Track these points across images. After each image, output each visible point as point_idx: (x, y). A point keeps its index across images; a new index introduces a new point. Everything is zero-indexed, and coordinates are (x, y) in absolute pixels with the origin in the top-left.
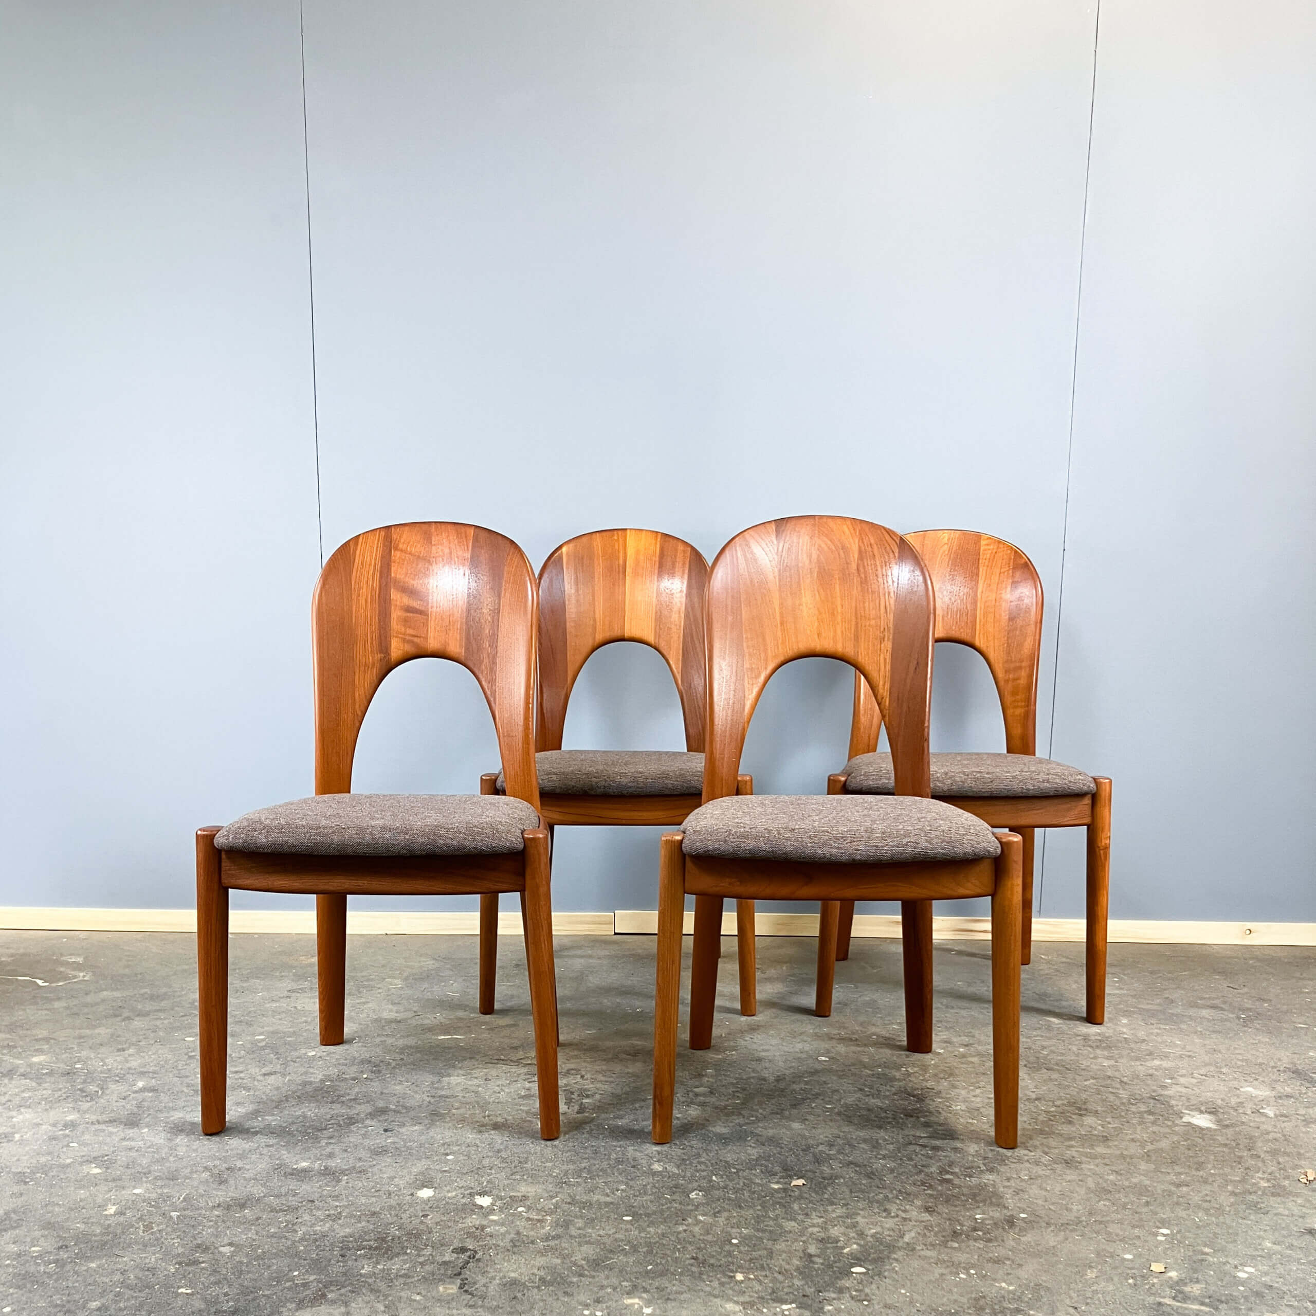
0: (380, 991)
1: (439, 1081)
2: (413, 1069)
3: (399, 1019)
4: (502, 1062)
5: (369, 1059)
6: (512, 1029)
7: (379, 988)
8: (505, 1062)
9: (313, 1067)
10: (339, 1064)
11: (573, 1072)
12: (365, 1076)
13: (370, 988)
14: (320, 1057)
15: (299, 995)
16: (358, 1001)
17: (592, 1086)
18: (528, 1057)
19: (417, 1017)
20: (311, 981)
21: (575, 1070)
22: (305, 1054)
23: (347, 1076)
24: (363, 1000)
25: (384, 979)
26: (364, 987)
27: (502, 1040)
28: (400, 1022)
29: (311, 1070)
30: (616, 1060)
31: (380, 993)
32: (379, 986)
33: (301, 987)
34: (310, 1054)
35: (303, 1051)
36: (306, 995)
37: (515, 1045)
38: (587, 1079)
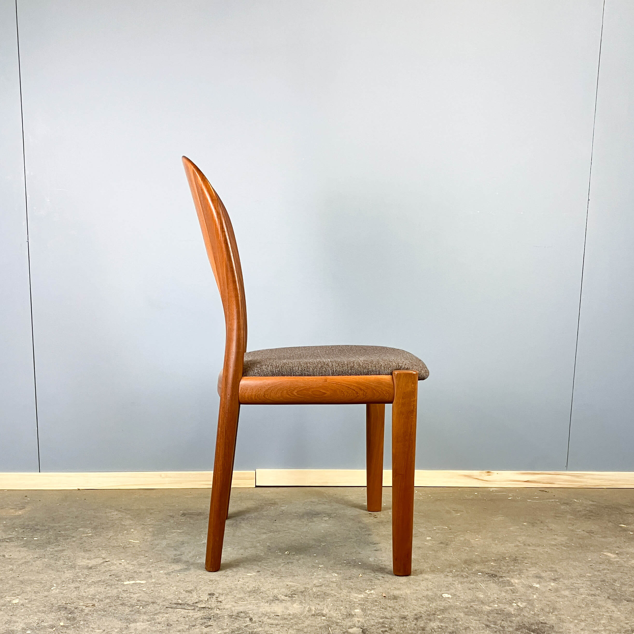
0: (74, 539)
1: (127, 628)
2: (103, 616)
3: (90, 566)
4: (180, 606)
5: (65, 606)
6: (185, 573)
7: (73, 537)
8: (183, 607)
9: (16, 615)
10: (39, 611)
11: (242, 615)
12: (62, 624)
13: (66, 537)
14: (22, 605)
15: (7, 544)
16: (56, 549)
17: (260, 629)
18: (201, 601)
19: (105, 564)
20: (18, 532)
21: (244, 612)
22: (10, 602)
23: (46, 624)
24: (60, 548)
25: (78, 528)
26: (61, 535)
27: (178, 584)
28: (91, 568)
29: (14, 618)
30: (277, 602)
31: (74, 541)
32: (73, 535)
33: (10, 536)
34: (14, 602)
35: (8, 599)
36: (12, 544)
37: (190, 589)
38: (255, 622)
